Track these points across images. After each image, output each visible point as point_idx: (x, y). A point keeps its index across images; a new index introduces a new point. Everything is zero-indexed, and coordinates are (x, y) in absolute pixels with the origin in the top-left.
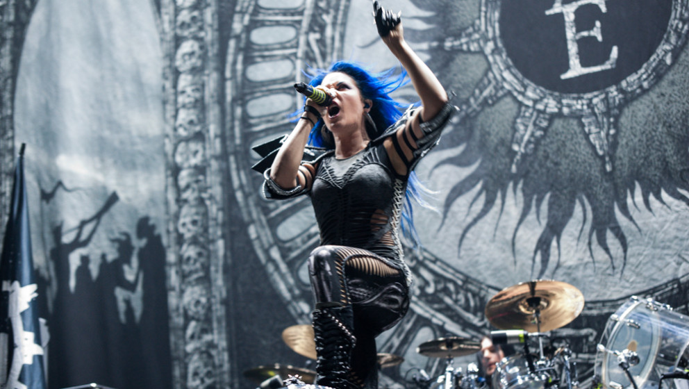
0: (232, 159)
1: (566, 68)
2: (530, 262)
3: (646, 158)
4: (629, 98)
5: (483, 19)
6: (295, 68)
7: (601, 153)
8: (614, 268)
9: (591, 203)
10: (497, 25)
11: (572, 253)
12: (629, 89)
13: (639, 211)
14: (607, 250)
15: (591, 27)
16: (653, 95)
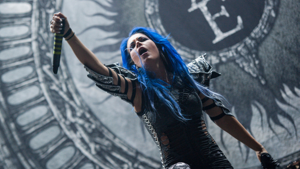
0: (19, 155)
1: (214, 37)
2: (238, 149)
3: (284, 70)
4: (259, 42)
5: (151, 27)
6: (41, 89)
7: (255, 75)
8: (290, 134)
9: (261, 104)
10: (162, 27)
11: (261, 135)
12: (257, 37)
13: (292, 99)
14: (282, 126)
15: (219, 10)
16: (273, 35)
